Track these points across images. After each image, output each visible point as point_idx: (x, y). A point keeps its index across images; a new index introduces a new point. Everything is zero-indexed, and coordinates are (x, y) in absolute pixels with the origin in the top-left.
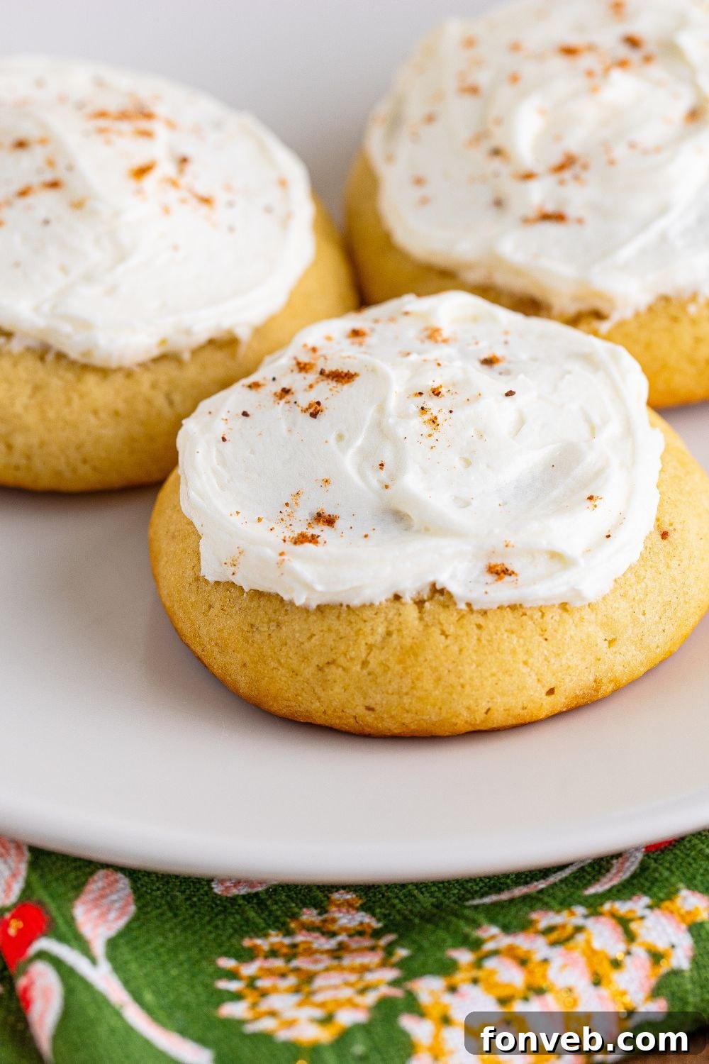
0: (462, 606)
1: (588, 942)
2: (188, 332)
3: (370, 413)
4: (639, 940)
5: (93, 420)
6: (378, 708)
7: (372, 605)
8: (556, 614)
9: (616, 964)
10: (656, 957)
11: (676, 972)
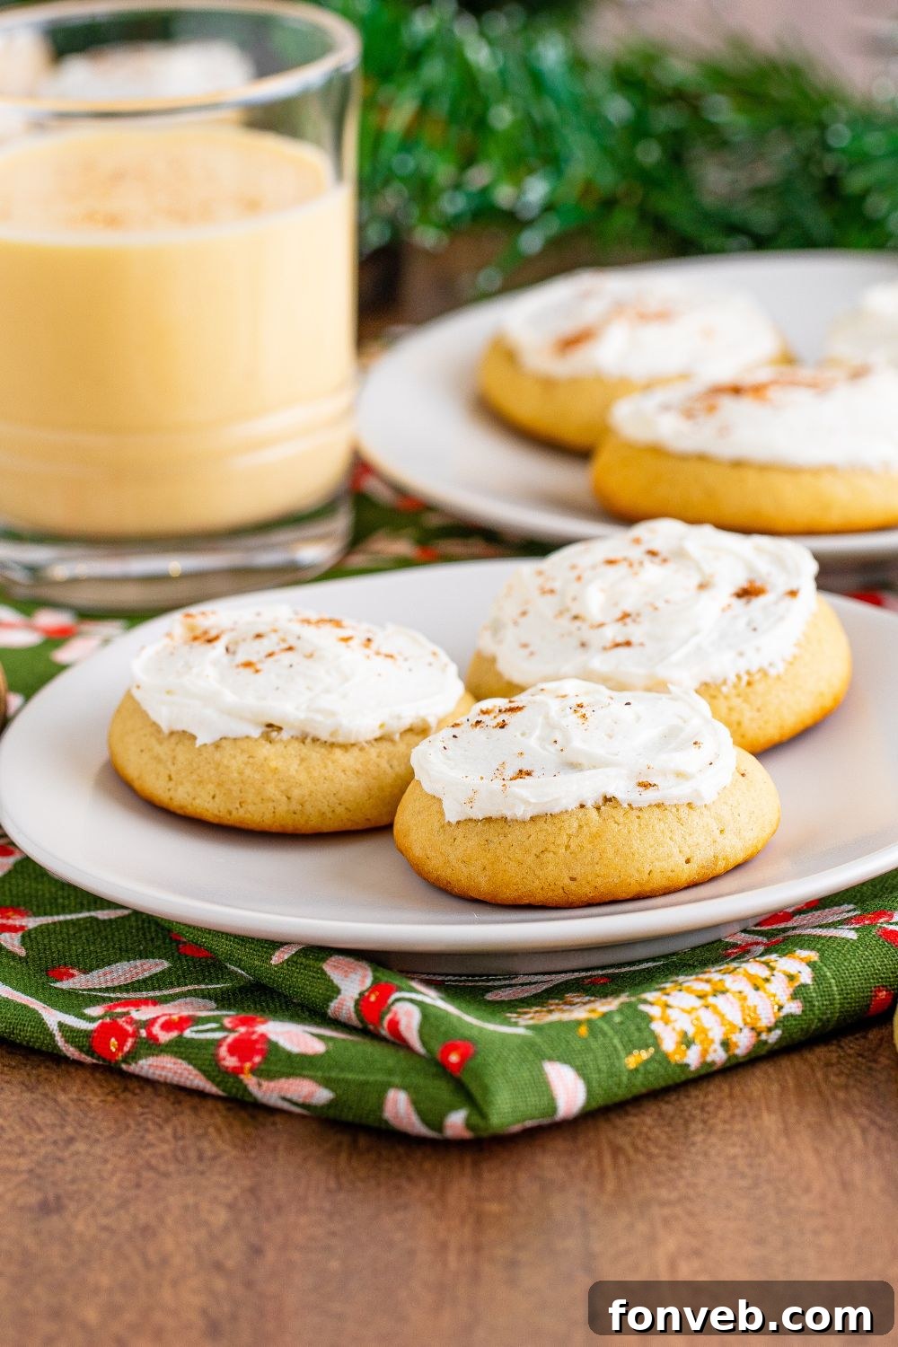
0: (625, 806)
1: (746, 972)
2: (399, 718)
3: (540, 720)
4: (777, 969)
5: (343, 776)
6: (579, 878)
7: (566, 811)
8: (686, 810)
9: (767, 980)
10: (791, 978)
11: (804, 986)
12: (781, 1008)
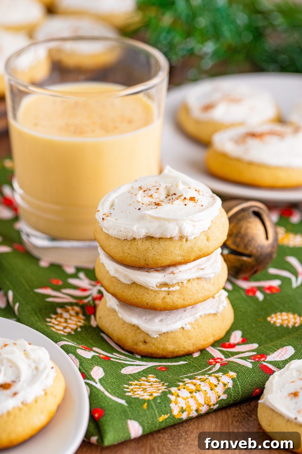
1: (209, 381)
4: (221, 381)
9: (216, 386)
10: (225, 385)
11: (229, 388)
12: (219, 397)
